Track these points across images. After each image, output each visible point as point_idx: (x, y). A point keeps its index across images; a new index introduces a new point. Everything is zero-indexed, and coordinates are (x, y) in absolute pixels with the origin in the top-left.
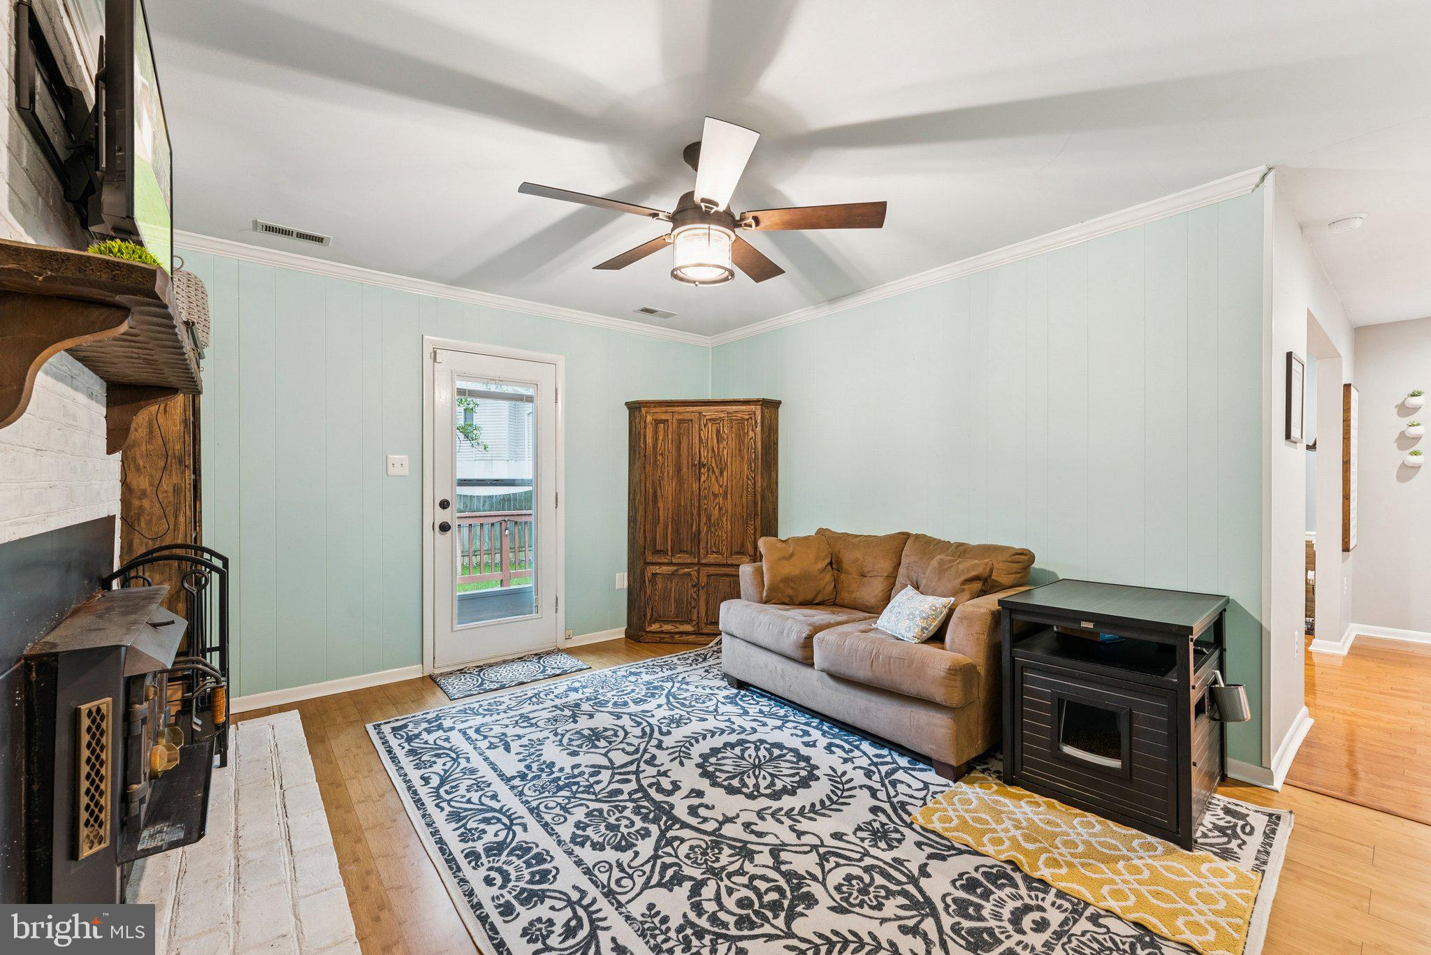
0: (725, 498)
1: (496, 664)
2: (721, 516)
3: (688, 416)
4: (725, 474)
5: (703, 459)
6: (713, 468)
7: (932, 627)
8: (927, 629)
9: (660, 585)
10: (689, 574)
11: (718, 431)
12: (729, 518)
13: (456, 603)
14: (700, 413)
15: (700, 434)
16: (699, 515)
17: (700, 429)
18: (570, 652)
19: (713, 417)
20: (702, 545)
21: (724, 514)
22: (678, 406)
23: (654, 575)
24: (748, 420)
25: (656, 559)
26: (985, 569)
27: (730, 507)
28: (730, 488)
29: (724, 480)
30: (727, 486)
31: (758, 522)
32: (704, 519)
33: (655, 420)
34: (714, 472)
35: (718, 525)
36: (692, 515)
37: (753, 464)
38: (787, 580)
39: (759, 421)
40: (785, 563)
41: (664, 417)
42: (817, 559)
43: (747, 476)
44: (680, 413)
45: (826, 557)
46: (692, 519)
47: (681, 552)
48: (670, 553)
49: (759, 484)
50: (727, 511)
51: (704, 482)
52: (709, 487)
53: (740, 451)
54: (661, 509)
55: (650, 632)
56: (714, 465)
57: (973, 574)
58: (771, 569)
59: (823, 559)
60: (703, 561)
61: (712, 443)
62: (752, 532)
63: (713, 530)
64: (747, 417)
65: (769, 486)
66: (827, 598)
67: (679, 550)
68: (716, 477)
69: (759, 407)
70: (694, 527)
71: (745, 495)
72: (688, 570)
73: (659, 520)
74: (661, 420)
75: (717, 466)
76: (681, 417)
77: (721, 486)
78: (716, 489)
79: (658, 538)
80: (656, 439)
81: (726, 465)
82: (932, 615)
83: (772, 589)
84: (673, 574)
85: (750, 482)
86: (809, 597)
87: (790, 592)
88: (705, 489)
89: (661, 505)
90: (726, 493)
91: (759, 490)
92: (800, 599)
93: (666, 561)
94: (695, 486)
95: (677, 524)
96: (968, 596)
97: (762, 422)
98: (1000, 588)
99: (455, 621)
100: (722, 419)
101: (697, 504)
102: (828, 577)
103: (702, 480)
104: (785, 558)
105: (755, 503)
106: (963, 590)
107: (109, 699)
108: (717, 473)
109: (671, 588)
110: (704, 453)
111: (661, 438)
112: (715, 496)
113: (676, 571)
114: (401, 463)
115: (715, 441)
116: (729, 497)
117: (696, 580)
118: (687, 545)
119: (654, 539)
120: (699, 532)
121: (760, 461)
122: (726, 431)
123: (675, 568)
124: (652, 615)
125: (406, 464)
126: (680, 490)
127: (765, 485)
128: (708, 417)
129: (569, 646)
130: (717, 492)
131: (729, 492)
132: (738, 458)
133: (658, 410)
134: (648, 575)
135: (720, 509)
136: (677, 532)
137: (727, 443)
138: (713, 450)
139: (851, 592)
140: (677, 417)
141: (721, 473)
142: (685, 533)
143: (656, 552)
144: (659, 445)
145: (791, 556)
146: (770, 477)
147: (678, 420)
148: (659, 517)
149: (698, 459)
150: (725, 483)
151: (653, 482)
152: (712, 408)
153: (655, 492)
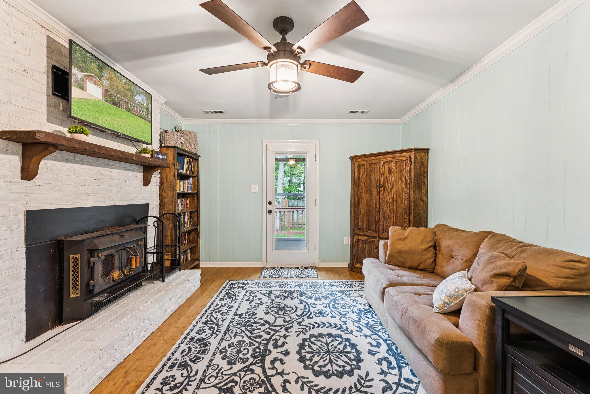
0: (393, 203)
1: (288, 268)
2: (390, 213)
3: (374, 161)
4: (393, 190)
5: (381, 183)
6: (386, 188)
7: (453, 304)
8: (448, 305)
9: (360, 245)
10: (374, 242)
11: (389, 168)
12: (394, 214)
13: (274, 241)
14: (380, 159)
15: (380, 171)
16: (379, 212)
17: (380, 168)
18: (318, 269)
19: (387, 161)
20: (381, 227)
21: (392, 212)
22: (370, 157)
23: (358, 240)
24: (405, 161)
25: (359, 232)
26: (514, 269)
27: (395, 209)
28: (395, 198)
29: (392, 194)
30: (393, 197)
31: (412, 218)
32: (381, 214)
33: (359, 165)
34: (387, 190)
35: (389, 218)
36: (376, 212)
37: (408, 185)
38: (400, 252)
39: (413, 161)
40: (401, 242)
41: (363, 163)
42: (422, 243)
43: (405, 192)
44: (370, 160)
45: (430, 242)
46: (376, 214)
47: (371, 230)
48: (365, 230)
49: (412, 196)
50: (393, 211)
51: (382, 195)
52: (385, 198)
53: (401, 178)
54: (361, 208)
55: (356, 267)
56: (387, 186)
57: (503, 270)
58: (392, 244)
59: (427, 243)
60: (381, 236)
61: (386, 174)
62: (408, 223)
63: (386, 220)
64: (405, 159)
65: (420, 198)
66: (426, 267)
67: (369, 228)
68: (388, 193)
69: (413, 153)
70: (377, 218)
71: (403, 202)
72: (374, 240)
73: (360, 214)
74: (362, 164)
75: (389, 187)
76: (371, 162)
77: (391, 197)
78: (388, 199)
79: (360, 222)
80: (359, 174)
81: (393, 186)
82: (454, 295)
83: (390, 256)
84: (366, 241)
85: (406, 195)
86: (415, 264)
87: (401, 259)
88: (382, 199)
89: (361, 206)
90: (393, 201)
91: (413, 199)
92: (408, 265)
93: (363, 234)
94: (378, 197)
95: (368, 216)
96: (495, 288)
97: (415, 161)
98: (545, 288)
99: (274, 248)
100: (391, 162)
101: (378, 207)
102: (430, 254)
103: (381, 194)
104: (401, 239)
105: (410, 207)
106: (492, 282)
107: (79, 255)
108: (389, 190)
109: (366, 247)
110: (382, 180)
111: (361, 173)
112: (388, 202)
113: (368, 239)
114: (255, 188)
115: (388, 173)
116: (395, 203)
117: (377, 245)
118: (374, 227)
119: (358, 223)
120: (379, 220)
121: (413, 183)
122: (393, 168)
123: (368, 238)
124: (357, 259)
125: (257, 188)
126: (370, 199)
127: (417, 196)
128: (384, 161)
129: (320, 266)
130: (388, 200)
131: (395, 200)
132: (400, 182)
133: (361, 160)
134: (355, 240)
135: (390, 209)
136: (368, 220)
137: (394, 174)
138: (387, 178)
139: (442, 267)
140: (369, 162)
141: (391, 190)
142: (372, 221)
143: (359, 229)
144: (361, 177)
145: (406, 238)
146: (421, 192)
147: (370, 164)
148: (360, 212)
149: (379, 183)
150: (393, 196)
151: (358, 195)
152: (386, 156)
153: (359, 200)
